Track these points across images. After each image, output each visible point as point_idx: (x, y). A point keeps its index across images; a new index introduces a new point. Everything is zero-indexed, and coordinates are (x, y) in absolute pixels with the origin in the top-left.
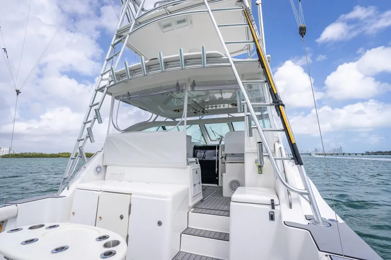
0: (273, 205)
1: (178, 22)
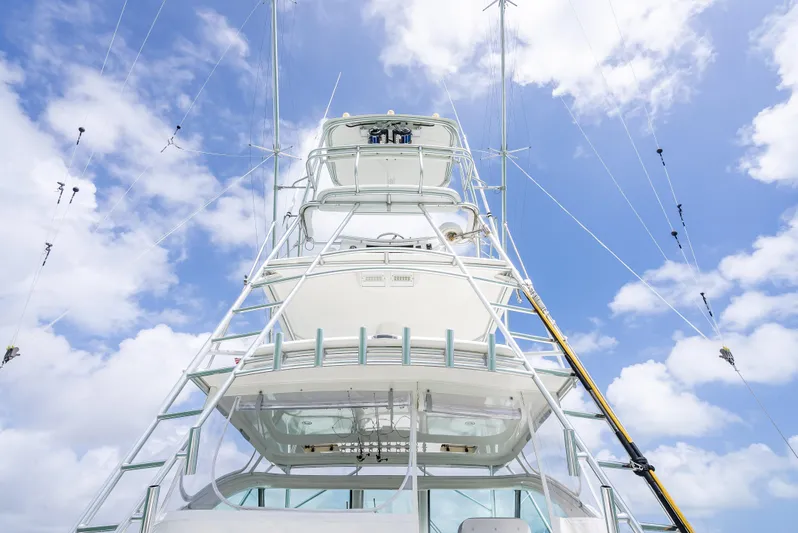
1: (397, 278)
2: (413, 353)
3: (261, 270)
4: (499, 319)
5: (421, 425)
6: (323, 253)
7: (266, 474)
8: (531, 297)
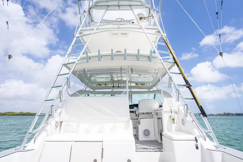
0: (196, 140)
1: (122, 34)
2: (127, 57)
3: (78, 32)
4: (154, 47)
5: (130, 79)
6: (98, 25)
7: (89, 91)
8: (165, 39)
